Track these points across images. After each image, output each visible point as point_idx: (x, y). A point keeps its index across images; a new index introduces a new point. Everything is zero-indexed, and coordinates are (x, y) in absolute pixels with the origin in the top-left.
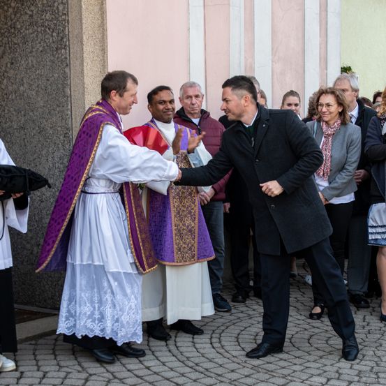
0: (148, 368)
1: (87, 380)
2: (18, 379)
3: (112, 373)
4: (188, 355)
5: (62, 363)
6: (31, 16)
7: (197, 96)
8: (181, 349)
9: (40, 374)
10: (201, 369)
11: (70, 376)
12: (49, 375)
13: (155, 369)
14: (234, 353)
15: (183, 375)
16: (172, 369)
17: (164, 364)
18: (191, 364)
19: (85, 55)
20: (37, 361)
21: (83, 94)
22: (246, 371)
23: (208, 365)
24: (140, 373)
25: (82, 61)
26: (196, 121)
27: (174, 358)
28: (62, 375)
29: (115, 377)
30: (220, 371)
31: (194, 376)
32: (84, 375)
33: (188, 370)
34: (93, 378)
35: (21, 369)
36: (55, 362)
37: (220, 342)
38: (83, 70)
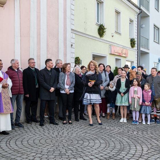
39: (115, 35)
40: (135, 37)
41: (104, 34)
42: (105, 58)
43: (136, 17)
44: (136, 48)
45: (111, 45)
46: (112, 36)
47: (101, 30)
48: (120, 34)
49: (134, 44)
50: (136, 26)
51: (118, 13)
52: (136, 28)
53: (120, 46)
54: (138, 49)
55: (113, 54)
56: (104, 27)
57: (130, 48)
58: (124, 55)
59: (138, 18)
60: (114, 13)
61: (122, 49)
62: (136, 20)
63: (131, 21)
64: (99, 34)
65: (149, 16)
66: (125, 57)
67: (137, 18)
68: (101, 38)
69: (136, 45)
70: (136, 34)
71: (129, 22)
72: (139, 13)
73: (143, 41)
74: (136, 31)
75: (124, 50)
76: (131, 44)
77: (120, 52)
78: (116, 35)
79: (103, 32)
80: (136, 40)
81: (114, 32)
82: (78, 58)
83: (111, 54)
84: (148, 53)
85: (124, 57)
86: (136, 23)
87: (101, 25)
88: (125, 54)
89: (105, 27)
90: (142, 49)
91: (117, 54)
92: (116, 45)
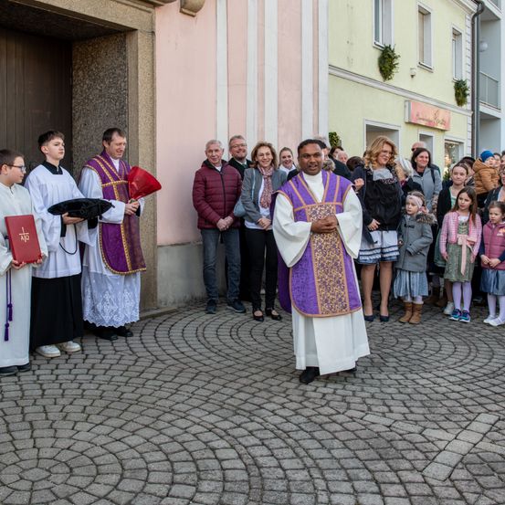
0: (183, 353)
1: (136, 361)
2: (84, 360)
3: (155, 356)
4: (213, 344)
5: (117, 349)
6: (101, 90)
7: (217, 151)
8: (208, 340)
9: (101, 356)
10: (223, 354)
11: (124, 358)
12: (108, 357)
13: (187, 354)
14: (248, 343)
15: (209, 358)
16: (201, 354)
17: (195, 350)
18: (215, 351)
19: (140, 119)
20: (99, 347)
21: (138, 148)
22: (257, 356)
23: (229, 351)
24: (177, 356)
25: (138, 124)
26: (219, 168)
27: (202, 346)
28: (118, 357)
29: (158, 359)
30: (237, 355)
31: (218, 359)
32: (134, 358)
33: (213, 354)
34: (141, 359)
35: (86, 352)
36: (112, 348)
37: (237, 335)
38: (138, 130)
39: (418, 72)
40: (466, 76)
41: (393, 70)
42: (396, 134)
43: (469, 23)
44: (468, 106)
45: (410, 99)
46: (412, 76)
47: (387, 61)
48: (430, 70)
49: (465, 95)
50: (469, 46)
51: (424, 14)
52: (469, 54)
53: (430, 102)
54: (473, 110)
55: (415, 124)
56: (393, 51)
57: (453, 107)
58: (440, 127)
59: (473, 25)
60: (416, 15)
61: (437, 109)
62: (469, 31)
63: (457, 34)
64: (381, 71)
65: (499, 19)
66: (442, 130)
67: (470, 26)
68: (387, 82)
69: (469, 98)
70: (469, 69)
71: (450, 37)
72: (475, 11)
73: (485, 87)
74: (469, 61)
75: (442, 111)
76: (457, 95)
77: (431, 118)
78: (420, 74)
79: (392, 66)
80: (469, 84)
81: (415, 64)
82: (335, 134)
83: (410, 123)
84: (499, 119)
85: (438, 129)
86: (469, 39)
87: (387, 47)
88: (444, 122)
89: (397, 53)
90: (483, 109)
91: (423, 123)
92: (421, 99)
